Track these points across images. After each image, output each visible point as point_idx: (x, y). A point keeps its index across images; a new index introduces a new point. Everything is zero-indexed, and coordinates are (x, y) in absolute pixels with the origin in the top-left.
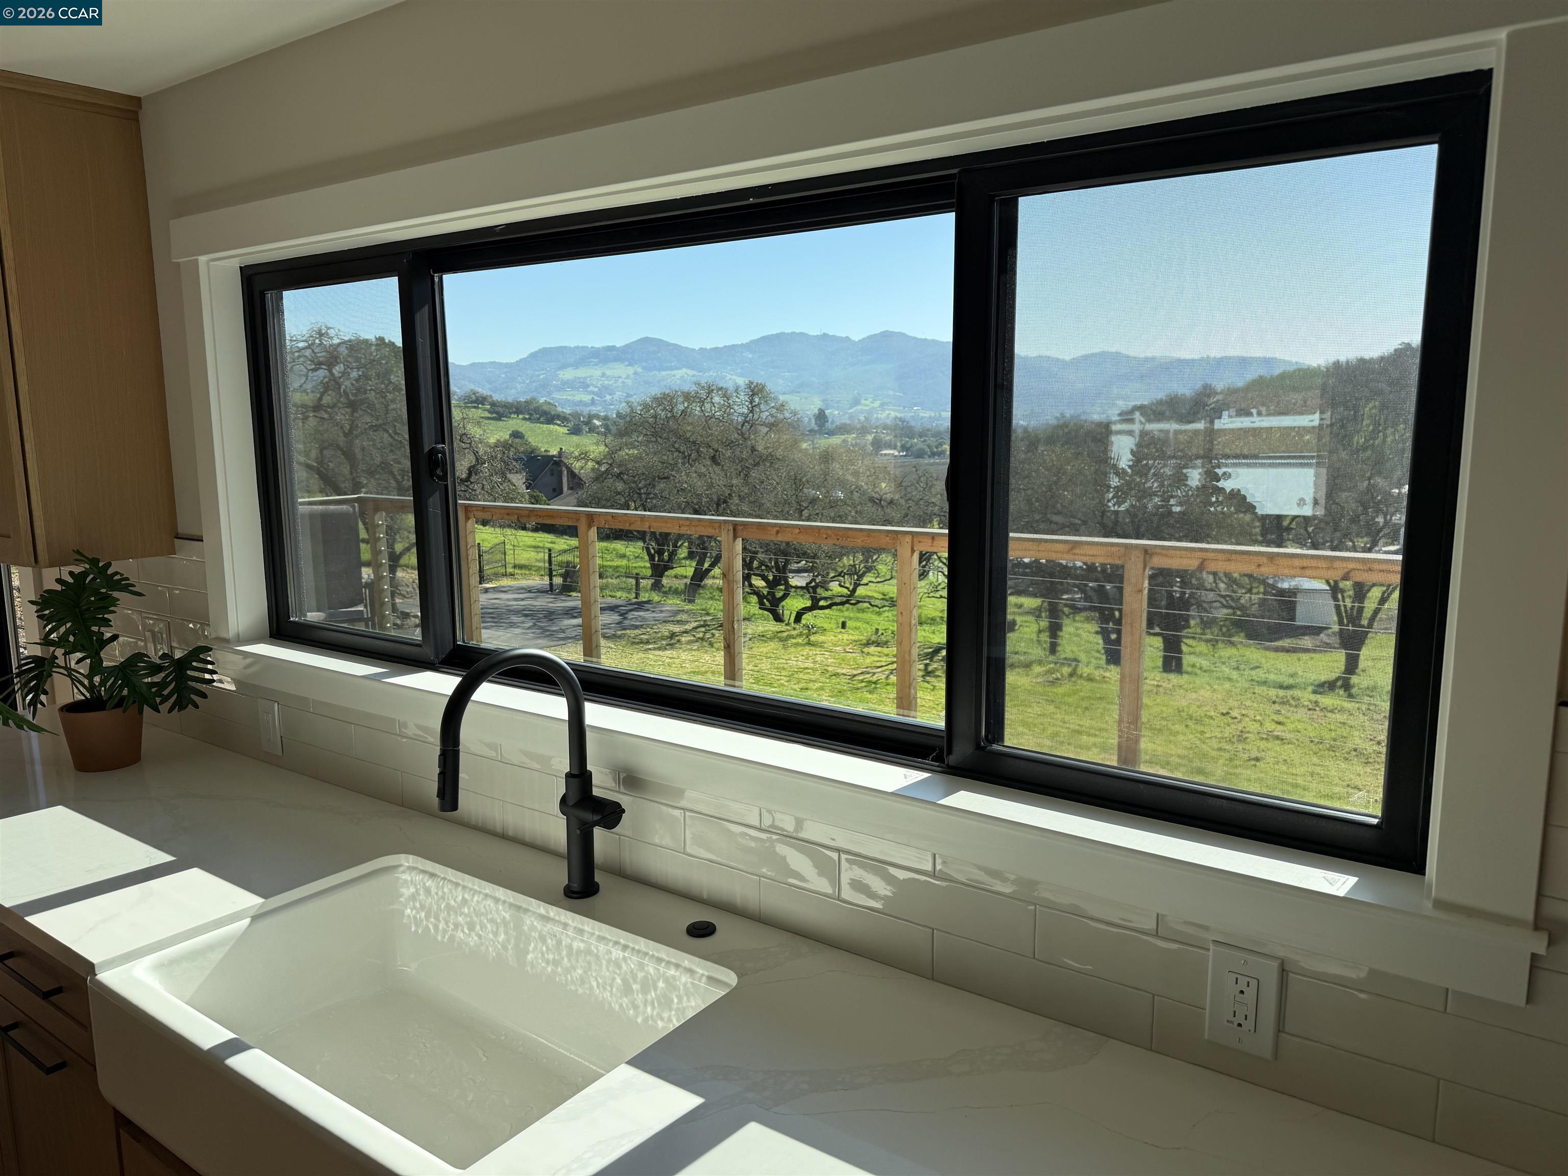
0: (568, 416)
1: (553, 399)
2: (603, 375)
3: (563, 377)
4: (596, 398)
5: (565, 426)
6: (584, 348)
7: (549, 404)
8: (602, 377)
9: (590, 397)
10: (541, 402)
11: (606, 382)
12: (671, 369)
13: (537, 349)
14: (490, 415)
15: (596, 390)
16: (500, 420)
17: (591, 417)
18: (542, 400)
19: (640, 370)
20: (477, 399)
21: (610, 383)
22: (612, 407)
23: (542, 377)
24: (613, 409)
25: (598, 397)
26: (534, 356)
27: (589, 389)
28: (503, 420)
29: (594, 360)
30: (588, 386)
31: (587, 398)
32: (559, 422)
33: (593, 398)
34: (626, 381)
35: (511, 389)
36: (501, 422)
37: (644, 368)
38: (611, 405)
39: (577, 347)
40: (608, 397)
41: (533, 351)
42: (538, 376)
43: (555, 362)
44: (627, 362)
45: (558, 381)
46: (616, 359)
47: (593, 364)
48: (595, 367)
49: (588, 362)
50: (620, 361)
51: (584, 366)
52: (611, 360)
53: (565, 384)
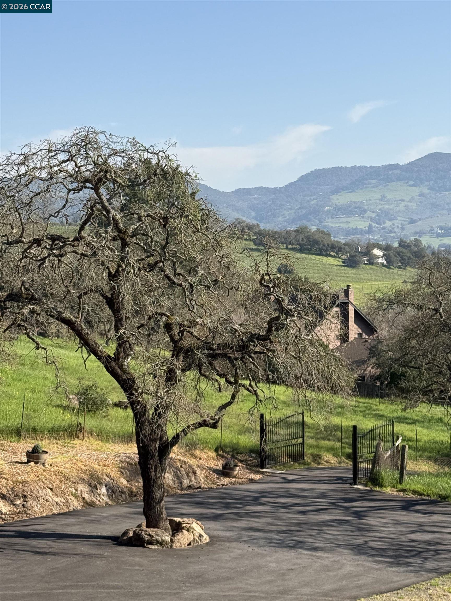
0: (343, 246)
1: (325, 226)
2: (383, 198)
3: (337, 202)
4: (374, 225)
5: (339, 258)
6: (362, 168)
7: (323, 232)
8: (381, 200)
9: (367, 224)
10: (313, 230)
11: (387, 207)
13: (309, 171)
14: (255, 247)
15: (374, 215)
16: (267, 252)
17: (370, 247)
18: (314, 229)
19: (426, 191)
20: (242, 229)
21: (391, 207)
22: (392, 235)
23: (312, 203)
24: (394, 238)
25: (377, 223)
26: (303, 179)
27: (366, 215)
28: (270, 252)
29: (374, 181)
30: (365, 211)
31: (363, 225)
32: (332, 253)
33: (370, 225)
34: (410, 204)
35: (278, 217)
36: (268, 254)
37: (432, 189)
38: (391, 232)
39: (354, 168)
40: (388, 224)
41: (304, 173)
42: (308, 201)
43: (327, 185)
44: (411, 183)
45: (330, 206)
46: (398, 179)
47: (371, 186)
48: (373, 189)
49: (366, 184)
50: (403, 181)
51: (361, 189)
52: (392, 181)
53: (339, 210)
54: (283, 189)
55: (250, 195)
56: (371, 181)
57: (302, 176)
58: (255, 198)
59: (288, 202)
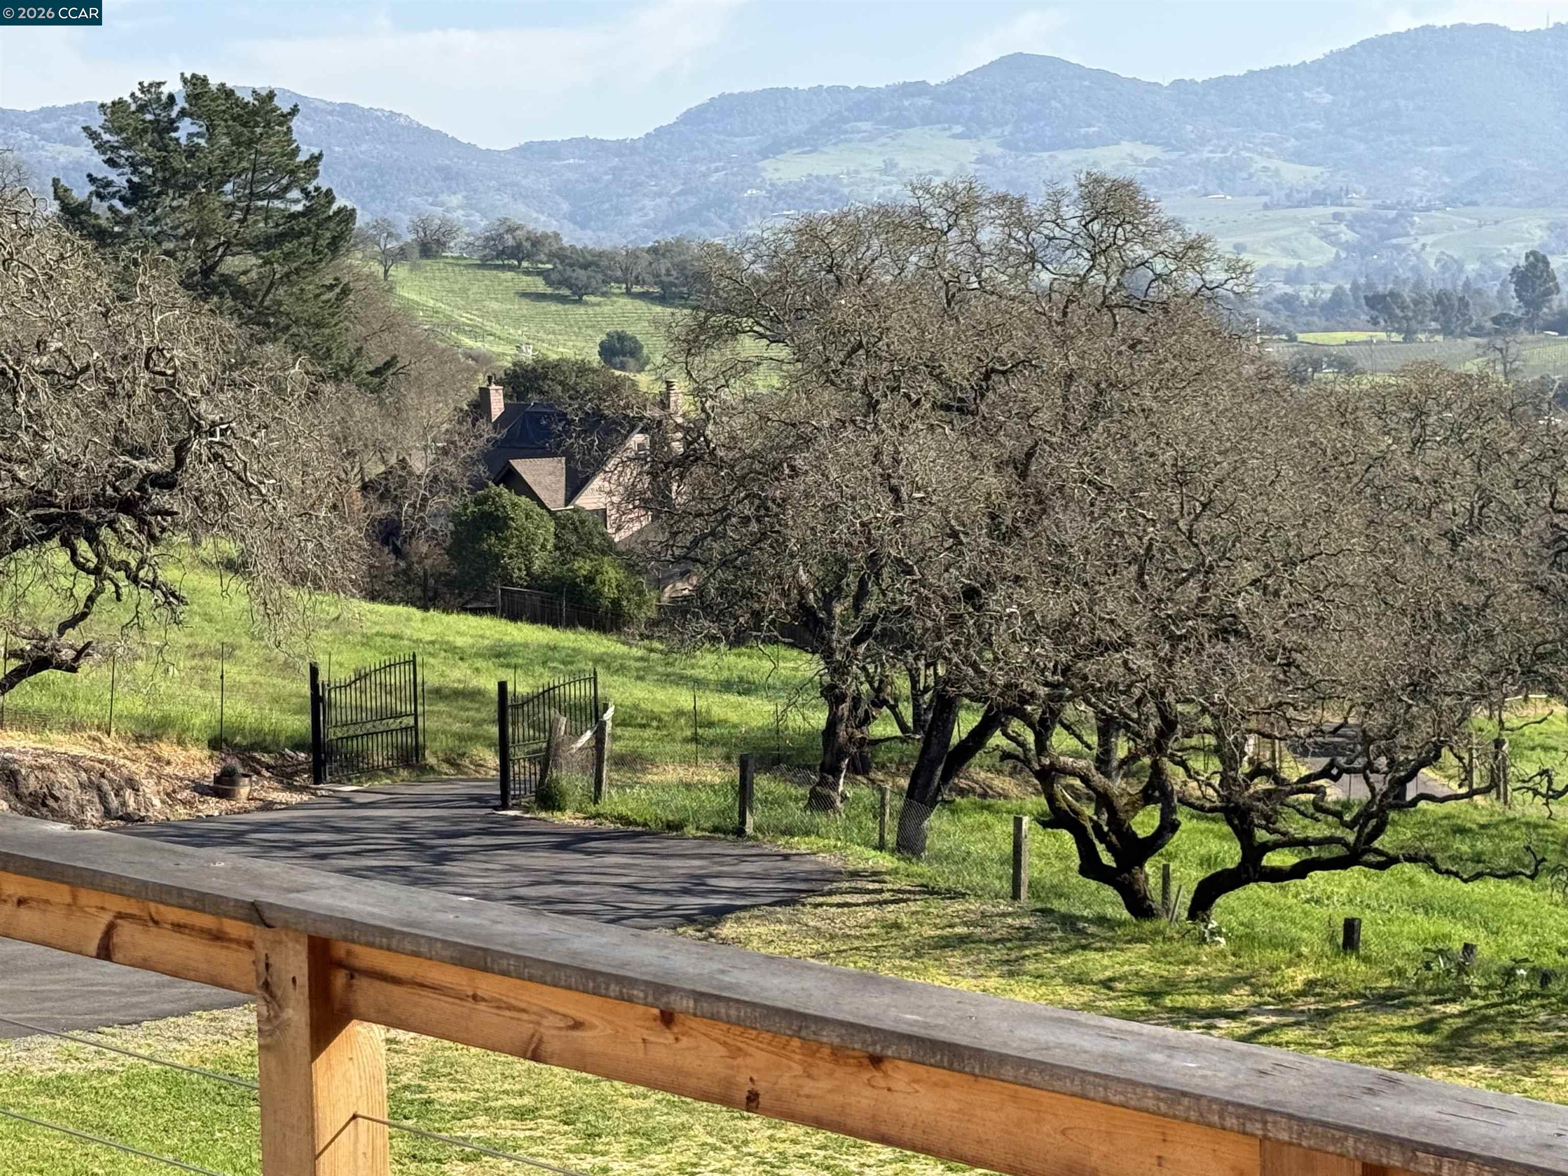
3: (775, 176)
6: (836, 92)
8: (885, 172)
12: (1090, 143)
14: (549, 291)
16: (579, 301)
19: (993, 149)
20: (519, 246)
23: (714, 178)
26: (695, 117)
28: (586, 303)
29: (866, 125)
35: (629, 214)
36: (582, 310)
37: (1008, 145)
39: (817, 91)
42: (705, 175)
43: (753, 134)
44: (958, 129)
45: (759, 188)
46: (926, 120)
47: (859, 136)
48: (864, 145)
49: (846, 132)
50: (939, 126)
51: (835, 144)
52: (912, 125)
53: (779, 198)
54: (640, 145)
55: (559, 159)
56: (859, 124)
57: (689, 111)
58: (569, 167)
59: (652, 176)
